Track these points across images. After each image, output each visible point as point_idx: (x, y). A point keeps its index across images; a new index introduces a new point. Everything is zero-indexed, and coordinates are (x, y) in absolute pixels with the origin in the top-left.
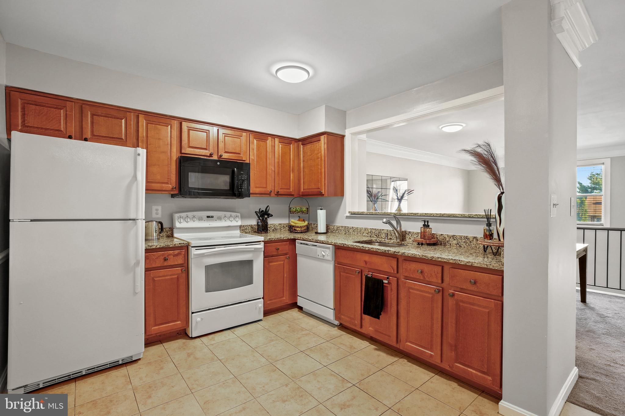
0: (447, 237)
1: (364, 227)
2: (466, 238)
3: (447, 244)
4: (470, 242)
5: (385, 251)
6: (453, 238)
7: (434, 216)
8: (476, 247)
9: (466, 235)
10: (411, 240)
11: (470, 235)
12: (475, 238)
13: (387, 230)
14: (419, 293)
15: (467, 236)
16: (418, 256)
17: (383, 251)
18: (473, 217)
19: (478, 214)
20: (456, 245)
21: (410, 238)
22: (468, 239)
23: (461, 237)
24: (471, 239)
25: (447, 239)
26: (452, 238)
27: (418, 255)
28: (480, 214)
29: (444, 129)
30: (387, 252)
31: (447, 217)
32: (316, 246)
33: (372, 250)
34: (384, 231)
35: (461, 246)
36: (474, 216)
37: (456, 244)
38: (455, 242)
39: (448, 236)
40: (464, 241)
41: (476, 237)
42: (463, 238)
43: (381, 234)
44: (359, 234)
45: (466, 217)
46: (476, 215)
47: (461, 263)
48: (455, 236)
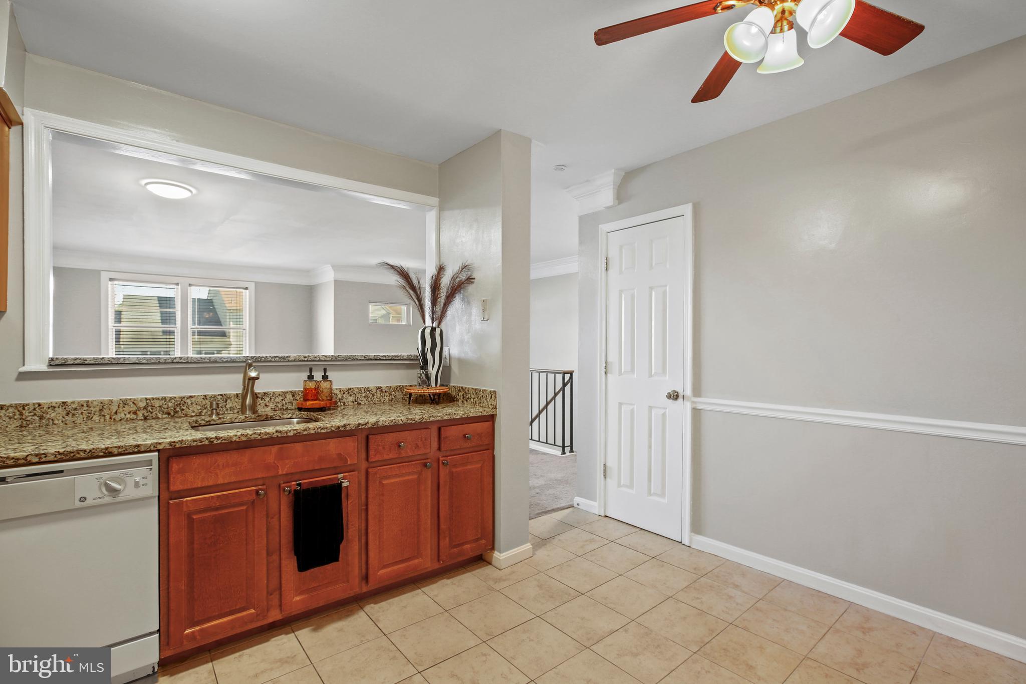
0: (338, 392)
1: (116, 398)
2: (368, 390)
3: (339, 404)
4: (373, 395)
5: (339, 427)
6: (349, 393)
7: (320, 360)
8: (380, 401)
9: (367, 386)
10: (269, 409)
11: (372, 385)
12: (379, 388)
13: (202, 397)
14: (398, 480)
15: (368, 388)
16: (401, 422)
17: (333, 429)
18: (380, 360)
19: (386, 354)
20: (352, 404)
21: (266, 405)
22: (370, 391)
23: (360, 389)
24: (374, 391)
25: (340, 396)
26: (346, 393)
27: (401, 420)
28: (389, 354)
29: (150, 188)
30: (342, 429)
31: (343, 360)
32: (62, 472)
33: (305, 433)
34: (193, 400)
35: (360, 404)
36: (382, 358)
37: (353, 402)
38: (351, 399)
39: (340, 391)
40: (364, 395)
41: (381, 387)
42: (363, 391)
43: (184, 408)
44: (96, 418)
45: (371, 360)
46: (385, 356)
47: (457, 417)
48: (352, 390)
